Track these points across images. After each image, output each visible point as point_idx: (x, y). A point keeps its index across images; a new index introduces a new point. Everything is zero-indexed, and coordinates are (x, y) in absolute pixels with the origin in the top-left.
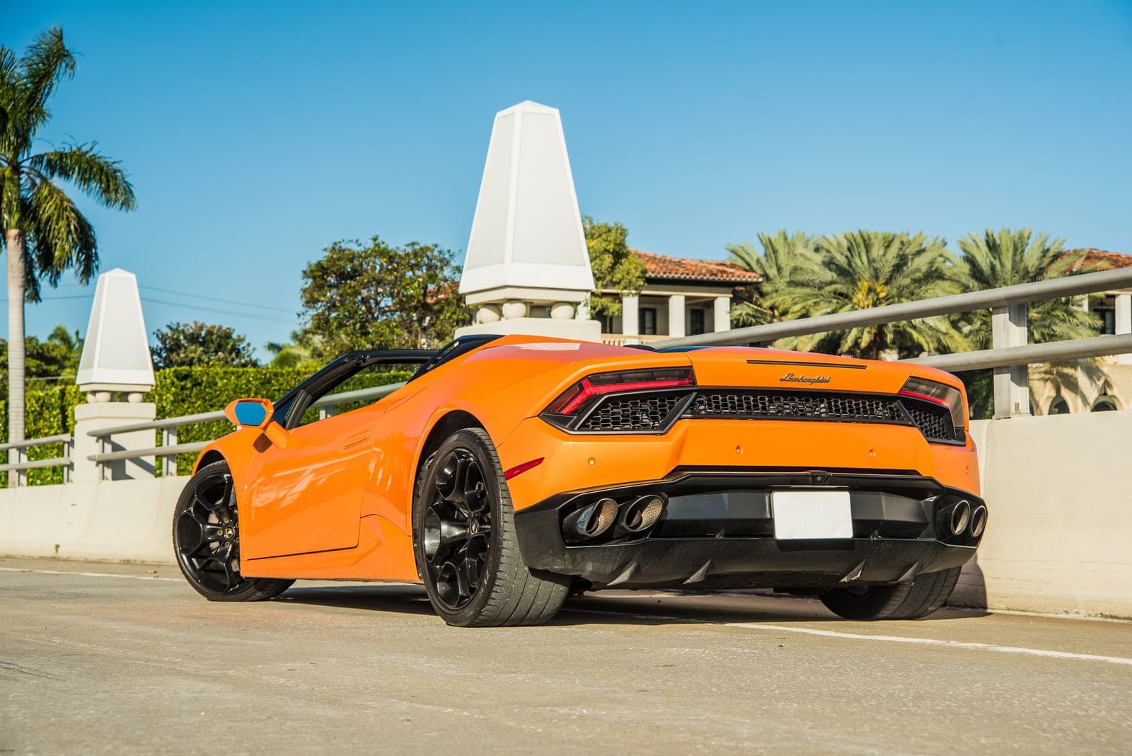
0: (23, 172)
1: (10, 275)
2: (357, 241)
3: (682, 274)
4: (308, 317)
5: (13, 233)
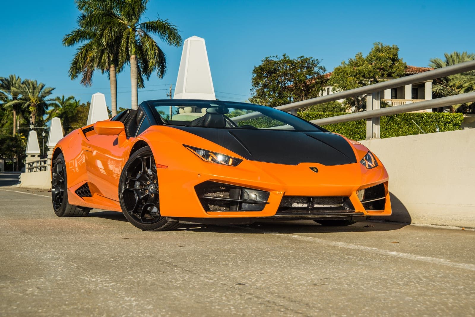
0: (136, 31)
1: (132, 75)
2: (277, 56)
3: (411, 72)
4: (255, 91)
5: (133, 57)
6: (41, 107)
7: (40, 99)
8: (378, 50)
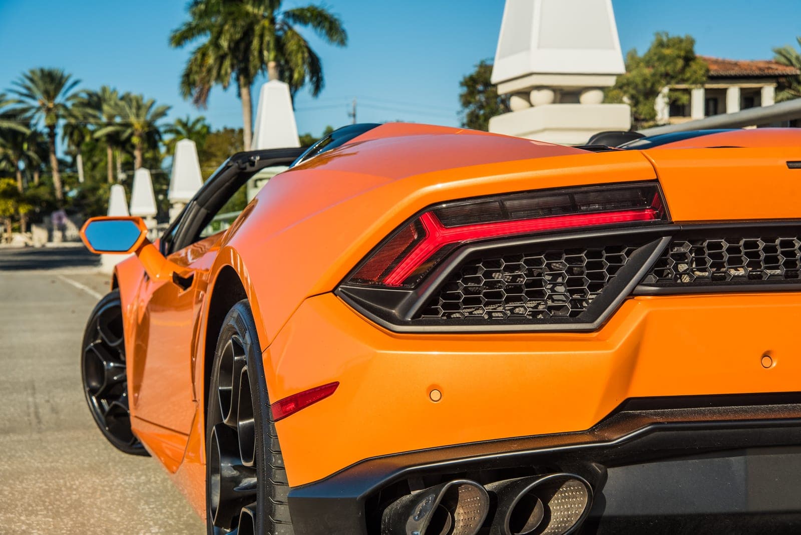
5: (272, 64)
6: (151, 137)
7: (150, 124)
8: (661, 44)
